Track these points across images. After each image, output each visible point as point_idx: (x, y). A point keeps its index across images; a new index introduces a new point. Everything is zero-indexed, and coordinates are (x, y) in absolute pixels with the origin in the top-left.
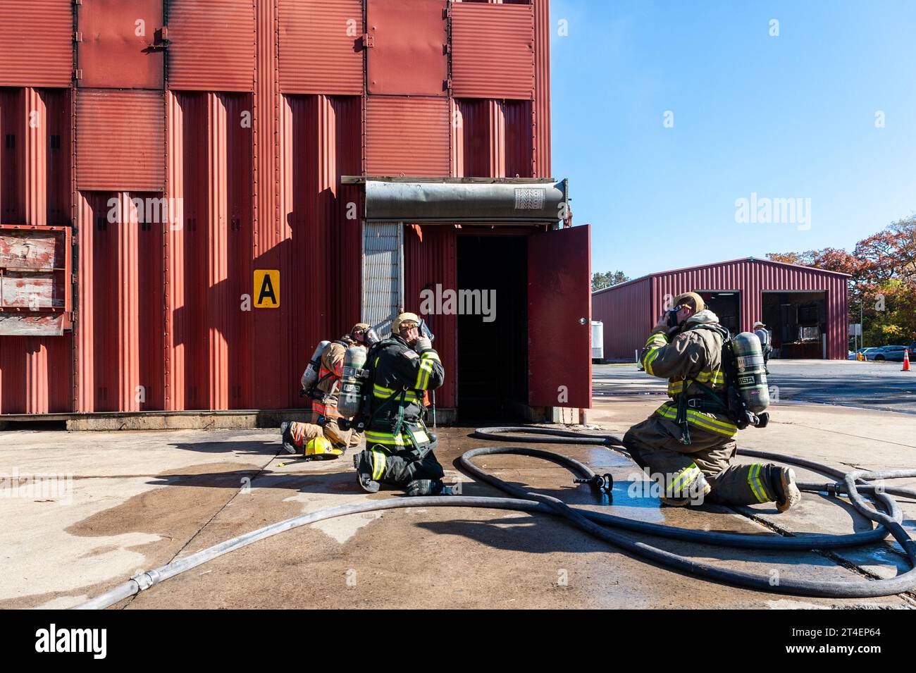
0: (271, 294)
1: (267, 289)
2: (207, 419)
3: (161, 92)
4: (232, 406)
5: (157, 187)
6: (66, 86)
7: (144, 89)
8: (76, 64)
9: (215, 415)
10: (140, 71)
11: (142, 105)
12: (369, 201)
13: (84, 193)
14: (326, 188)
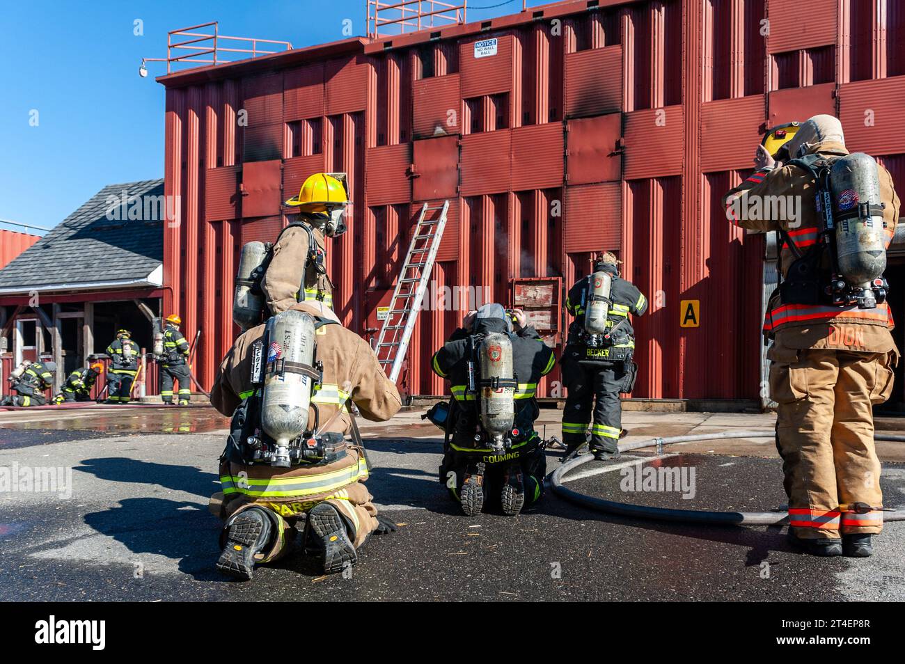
0: (693, 317)
1: (690, 314)
2: (647, 404)
3: (619, 182)
4: (664, 396)
5: (615, 247)
6: (560, 186)
7: (608, 182)
8: (566, 171)
9: (652, 402)
10: (607, 169)
11: (607, 192)
12: (770, 247)
13: (569, 254)
14: (735, 238)
